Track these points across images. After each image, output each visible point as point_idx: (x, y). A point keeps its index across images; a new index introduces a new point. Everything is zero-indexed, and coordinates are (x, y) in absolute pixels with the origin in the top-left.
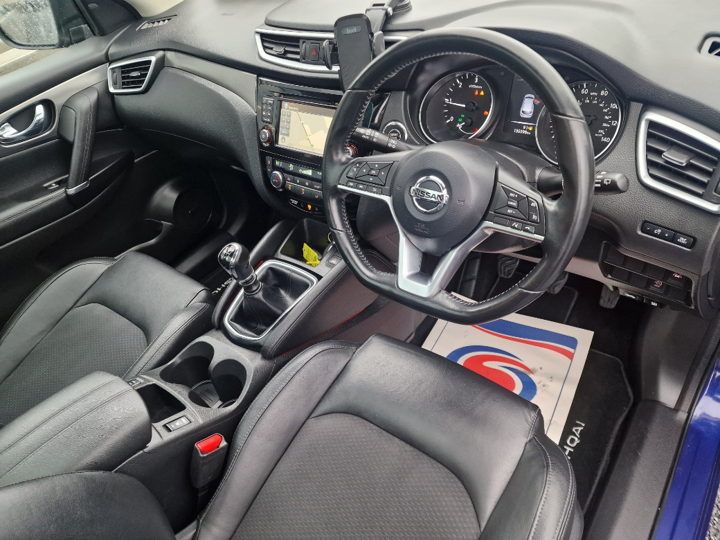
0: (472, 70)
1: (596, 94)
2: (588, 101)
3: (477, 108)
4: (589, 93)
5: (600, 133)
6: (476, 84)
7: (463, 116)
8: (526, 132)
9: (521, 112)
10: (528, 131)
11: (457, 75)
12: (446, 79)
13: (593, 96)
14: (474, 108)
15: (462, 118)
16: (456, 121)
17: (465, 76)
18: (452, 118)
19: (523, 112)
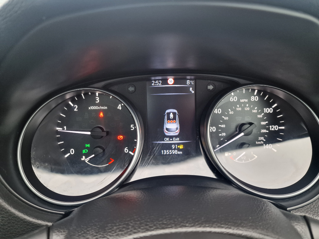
0: (96, 85)
1: (246, 101)
2: (240, 109)
3: (108, 133)
4: (239, 100)
5: (260, 141)
6: (98, 105)
7: (88, 145)
8: (176, 152)
9: (165, 131)
10: (179, 150)
11: (68, 96)
12: (52, 102)
13: (243, 103)
14: (104, 134)
15: (87, 148)
16: (78, 154)
17: (79, 96)
18: (72, 151)
19: (167, 129)
